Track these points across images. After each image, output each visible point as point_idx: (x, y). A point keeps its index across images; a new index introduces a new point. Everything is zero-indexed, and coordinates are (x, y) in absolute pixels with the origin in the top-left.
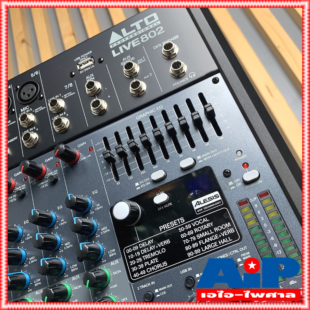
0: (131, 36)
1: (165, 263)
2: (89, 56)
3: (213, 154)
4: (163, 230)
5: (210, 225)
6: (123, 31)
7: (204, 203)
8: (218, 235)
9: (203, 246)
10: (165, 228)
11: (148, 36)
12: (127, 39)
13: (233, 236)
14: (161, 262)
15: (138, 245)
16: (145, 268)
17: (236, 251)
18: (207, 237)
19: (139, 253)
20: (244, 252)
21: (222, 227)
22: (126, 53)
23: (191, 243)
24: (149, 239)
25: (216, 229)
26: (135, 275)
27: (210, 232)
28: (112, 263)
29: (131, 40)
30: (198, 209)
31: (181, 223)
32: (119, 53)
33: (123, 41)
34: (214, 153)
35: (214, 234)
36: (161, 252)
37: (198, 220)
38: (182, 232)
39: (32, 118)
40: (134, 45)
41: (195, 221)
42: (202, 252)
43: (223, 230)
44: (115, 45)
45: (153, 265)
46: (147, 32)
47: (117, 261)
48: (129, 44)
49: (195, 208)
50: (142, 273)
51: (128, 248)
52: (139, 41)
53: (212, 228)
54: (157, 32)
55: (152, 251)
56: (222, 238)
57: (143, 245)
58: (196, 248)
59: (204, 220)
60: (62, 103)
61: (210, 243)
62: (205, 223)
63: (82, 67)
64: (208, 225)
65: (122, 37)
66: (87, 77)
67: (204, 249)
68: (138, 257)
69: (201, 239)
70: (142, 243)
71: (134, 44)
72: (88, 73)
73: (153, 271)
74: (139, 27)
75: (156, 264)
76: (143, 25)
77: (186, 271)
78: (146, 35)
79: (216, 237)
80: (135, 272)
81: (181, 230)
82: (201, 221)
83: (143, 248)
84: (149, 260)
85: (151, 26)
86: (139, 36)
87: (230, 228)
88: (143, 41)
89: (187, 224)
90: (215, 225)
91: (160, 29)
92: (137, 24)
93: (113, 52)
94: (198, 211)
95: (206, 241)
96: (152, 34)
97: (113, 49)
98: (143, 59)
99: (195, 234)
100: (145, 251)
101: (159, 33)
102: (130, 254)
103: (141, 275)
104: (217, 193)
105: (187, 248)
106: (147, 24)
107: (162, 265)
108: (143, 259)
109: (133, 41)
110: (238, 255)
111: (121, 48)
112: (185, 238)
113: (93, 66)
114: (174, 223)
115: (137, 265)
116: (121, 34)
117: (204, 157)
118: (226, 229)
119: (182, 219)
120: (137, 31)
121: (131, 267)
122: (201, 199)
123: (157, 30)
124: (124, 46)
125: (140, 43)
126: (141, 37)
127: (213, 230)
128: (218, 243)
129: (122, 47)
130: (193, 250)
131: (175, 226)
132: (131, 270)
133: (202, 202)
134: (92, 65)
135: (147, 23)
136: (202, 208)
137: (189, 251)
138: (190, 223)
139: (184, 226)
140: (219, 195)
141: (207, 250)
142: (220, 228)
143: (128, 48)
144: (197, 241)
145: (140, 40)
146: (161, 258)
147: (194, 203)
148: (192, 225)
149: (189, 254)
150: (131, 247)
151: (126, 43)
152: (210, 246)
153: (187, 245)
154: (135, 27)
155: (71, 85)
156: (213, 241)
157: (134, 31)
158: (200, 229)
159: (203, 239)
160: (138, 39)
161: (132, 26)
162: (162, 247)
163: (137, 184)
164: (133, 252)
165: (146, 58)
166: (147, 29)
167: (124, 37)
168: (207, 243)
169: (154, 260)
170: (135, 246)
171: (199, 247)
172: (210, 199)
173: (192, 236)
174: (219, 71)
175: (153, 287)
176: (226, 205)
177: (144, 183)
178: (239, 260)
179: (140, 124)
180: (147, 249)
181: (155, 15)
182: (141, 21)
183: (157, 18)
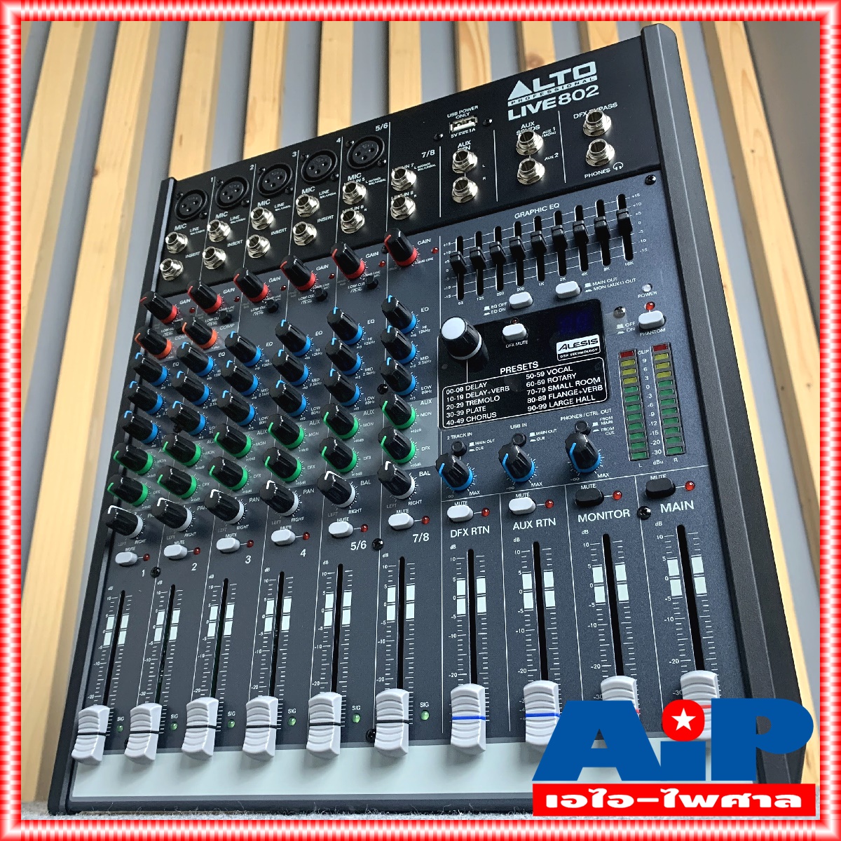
0: (545, 93)
1: (494, 414)
2: (471, 113)
3: (609, 284)
4: (504, 373)
5: (572, 376)
6: (536, 82)
7: (574, 347)
8: (578, 391)
9: (552, 401)
10: (508, 371)
11: (571, 97)
12: (538, 95)
13: (599, 395)
14: (488, 411)
15: (464, 386)
16: (465, 416)
17: (595, 413)
18: (561, 390)
19: (462, 397)
20: (605, 415)
21: (587, 382)
22: (529, 118)
23: (536, 396)
24: (482, 382)
25: (578, 383)
26: (448, 423)
27: (568, 385)
28: (422, 402)
29: (542, 99)
30: (562, 354)
31: (533, 369)
32: (519, 116)
33: (532, 98)
34: (611, 283)
35: (573, 389)
36: (493, 399)
37: (557, 368)
38: (531, 380)
40: (545, 108)
41: (552, 369)
42: (548, 408)
43: (587, 386)
44: (517, 102)
45: (477, 414)
46: (571, 91)
47: (429, 401)
48: (539, 104)
49: (558, 353)
50: (458, 421)
51: (450, 388)
52: (554, 102)
53: (573, 381)
54: (587, 93)
55: (481, 397)
56: (582, 395)
57: (471, 387)
58: (542, 402)
59: (566, 369)
60: (411, 177)
61: (564, 398)
62: (566, 373)
64: (570, 376)
65: (531, 92)
67: (552, 405)
68: (460, 401)
69: (552, 392)
70: (470, 384)
71: (546, 105)
72: (462, 138)
73: (474, 421)
74: (561, 80)
75: (482, 413)
77: (518, 426)
78: (568, 95)
79: (575, 393)
80: (450, 419)
81: (529, 377)
82: (561, 370)
83: (470, 392)
84: (473, 407)
85: (581, 82)
86: (557, 95)
87: (598, 384)
88: (560, 103)
89: (540, 371)
90: (578, 378)
91: (593, 88)
92: (560, 76)
93: (511, 112)
94: (561, 357)
95: (559, 395)
96: (579, 95)
97: (511, 108)
98: (552, 131)
99: (546, 385)
100: (471, 395)
102: (450, 395)
103: (458, 424)
105: (530, 400)
106: (575, 78)
107: (489, 416)
108: (465, 404)
109: (545, 101)
110: (596, 418)
111: (524, 108)
112: (531, 388)
113: (474, 130)
114: (522, 367)
115: (455, 410)
116: (531, 87)
117: (596, 286)
118: (593, 385)
119: (536, 364)
120: (557, 85)
121: (446, 411)
122: (571, 342)
123: (587, 89)
124: (530, 107)
125: (555, 105)
126: (560, 97)
127: (573, 384)
128: (574, 401)
129: (527, 108)
130: (537, 403)
131: (523, 371)
132: (445, 415)
133: (571, 346)
135: (576, 75)
136: (569, 353)
137: (532, 404)
138: (545, 370)
139: (535, 373)
140: (598, 340)
141: (556, 407)
142: (583, 382)
143: (534, 111)
144: (547, 393)
145: (557, 100)
146: (490, 408)
147: (559, 345)
148: (546, 374)
149: (531, 408)
150: (455, 388)
151: (534, 103)
152: (561, 402)
153: (531, 396)
154: (555, 80)
155: (432, 152)
156: (568, 397)
157: (553, 85)
158: (555, 379)
159: (556, 392)
160: (554, 98)
161: (551, 76)
162: (496, 394)
163: (487, 308)
164: (455, 395)
165: (557, 130)
166: (573, 85)
167: (534, 93)
168: (560, 399)
169: (480, 408)
170: (459, 387)
171: (547, 402)
172: (584, 343)
173: (541, 386)
174: (660, 168)
175: (469, 440)
176: (603, 354)
177: (498, 309)
178: (595, 424)
179: (518, 225)
180: (475, 393)
181: (592, 65)
182: (569, 70)
183: (593, 70)
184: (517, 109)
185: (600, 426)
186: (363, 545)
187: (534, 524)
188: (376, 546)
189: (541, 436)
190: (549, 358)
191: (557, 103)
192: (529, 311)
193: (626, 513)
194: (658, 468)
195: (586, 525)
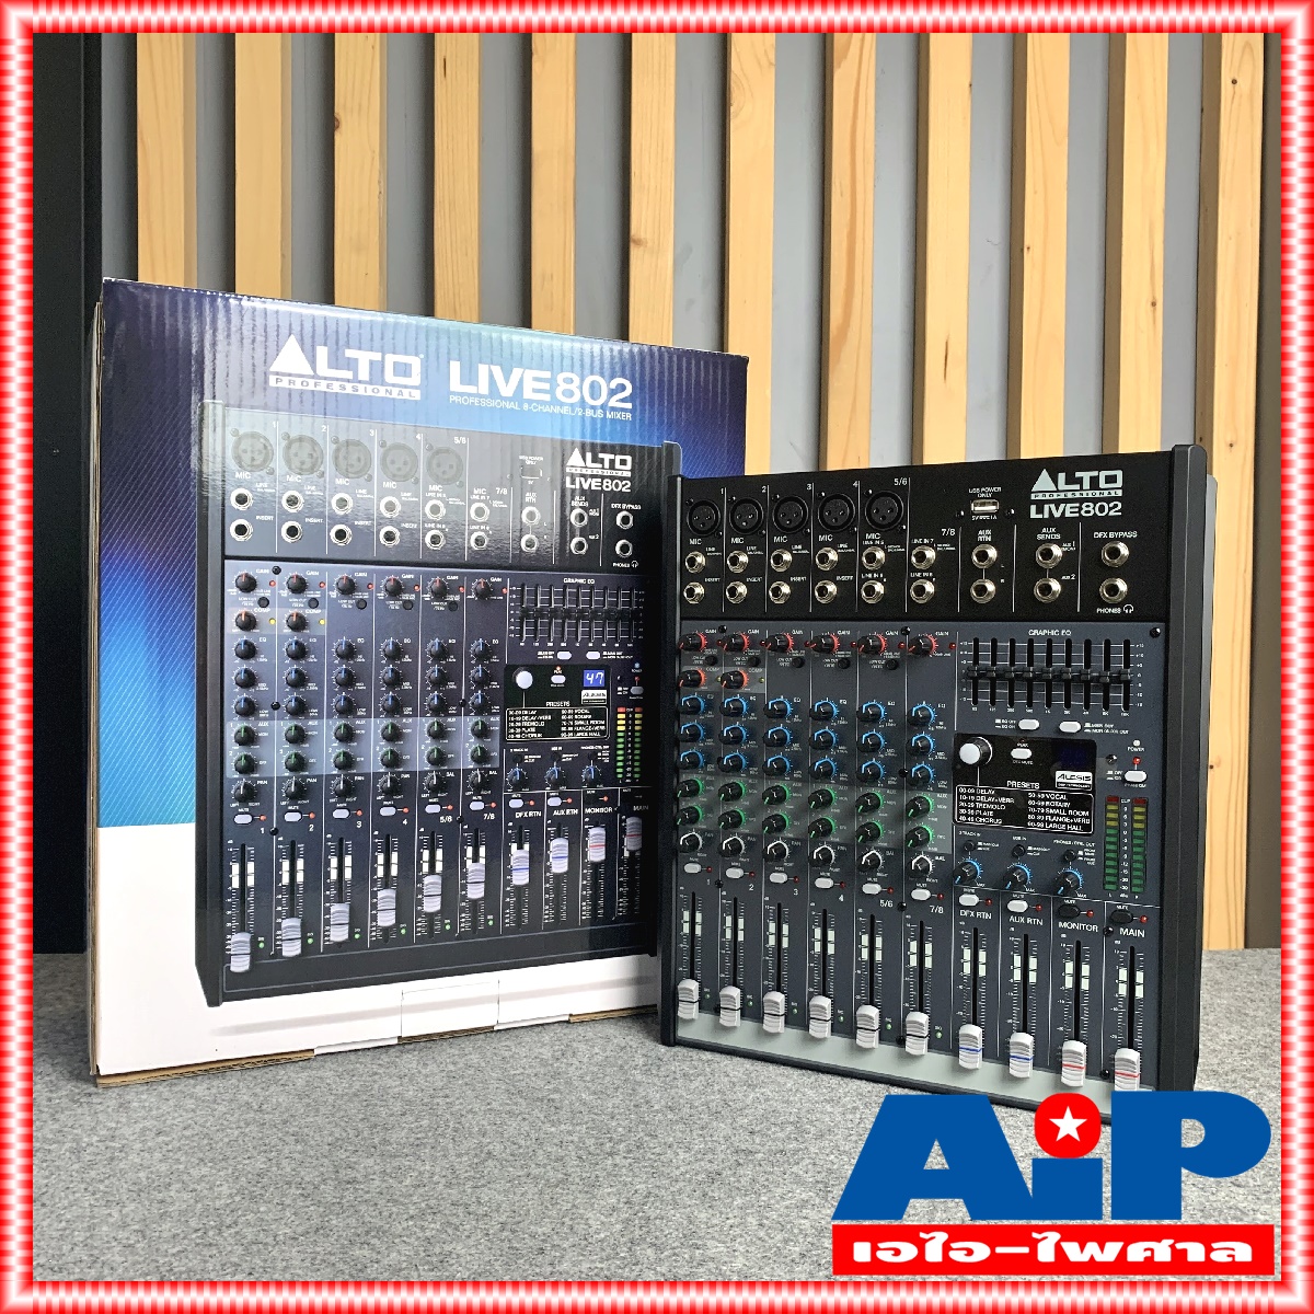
0: (1070, 495)
1: (999, 821)
2: (995, 495)
3: (1106, 729)
4: (1010, 786)
5: (1066, 805)
6: (1062, 477)
7: (1071, 779)
8: (1070, 819)
9: (1049, 823)
10: (1014, 786)
11: (1094, 508)
12: (1062, 496)
13: (1086, 827)
14: (995, 817)
15: (975, 789)
16: (975, 816)
17: (1081, 843)
18: (1057, 815)
19: (973, 798)
20: (1089, 847)
21: (1078, 813)
22: (1051, 521)
23: (1036, 814)
24: (990, 789)
25: (1071, 812)
26: (961, 818)
27: (1062, 812)
28: (939, 795)
29: (1066, 501)
30: (1060, 783)
31: (1034, 789)
32: (1041, 516)
33: (1055, 496)
34: (1108, 729)
35: (1066, 816)
36: (999, 807)
37: (1055, 794)
38: (1032, 799)
39: (880, 555)
40: (1068, 515)
41: (1051, 793)
42: (1044, 827)
43: (1078, 817)
44: (1040, 497)
45: (985, 817)
46: (1095, 501)
47: (945, 795)
48: (1062, 506)
49: (1057, 780)
50: (969, 819)
51: (962, 787)
52: (1077, 510)
53: (1067, 810)
54: (1110, 509)
55: (989, 803)
56: (1074, 824)
57: (981, 792)
58: (1040, 821)
59: (1062, 797)
60: (930, 554)
61: (1058, 823)
62: (1062, 801)
63: (977, 508)
64: (1064, 804)
65: (1055, 489)
66: (980, 532)
67: (1048, 825)
68: (971, 801)
69: (1049, 814)
70: (980, 788)
71: (1069, 511)
72: (984, 525)
73: (982, 823)
74: (1086, 485)
75: (990, 817)
76: (1094, 483)
77: (1019, 838)
78: (1092, 505)
79: (1067, 820)
80: (962, 815)
81: (1031, 795)
82: (1058, 797)
83: (981, 795)
84: (982, 810)
85: (1106, 493)
86: (1082, 501)
87: (1086, 817)
88: (1083, 512)
89: (1041, 793)
90: (1071, 808)
91: (1116, 506)
92: (1086, 477)
93: (1033, 508)
95: (1054, 819)
96: (1102, 509)
97: (1035, 502)
98: (1072, 546)
99: (1045, 807)
100: (981, 799)
101: (1112, 513)
102: (963, 794)
103: (968, 821)
104: (1090, 774)
105: (1030, 817)
106: (1101, 486)
107: (995, 821)
108: (976, 805)
109: (1069, 505)
110: (1082, 848)
111: (1046, 507)
112: (1032, 806)
113: (995, 517)
114: (1026, 785)
115: (967, 808)
116: (1055, 481)
117: (1094, 728)
118: (1082, 817)
120: (1081, 489)
121: (959, 807)
122: (1068, 774)
123: (1111, 505)
124: (1053, 506)
125: (1077, 515)
126: (1084, 506)
127: (1067, 812)
128: (1066, 827)
130: (1036, 821)
131: (1026, 788)
132: (958, 811)
133: (1068, 777)
134: (993, 514)
135: (1102, 483)
136: (1066, 783)
137: (1031, 821)
138: (1044, 793)
139: (1036, 793)
140: (1091, 778)
141: (1051, 828)
142: (1075, 813)
143: (1057, 515)
144: (1044, 814)
145: (1081, 509)
146: (997, 814)
147: (1058, 773)
148: (1045, 796)
149: (1030, 824)
150: (967, 788)
151: (1057, 503)
152: (1055, 826)
153: (1031, 813)
154: (1080, 480)
155: (952, 532)
156: (1062, 823)
157: (1077, 487)
158: (1052, 804)
159: (1052, 815)
160: (1078, 505)
161: (1078, 474)
162: (1002, 803)
163: (998, 721)
164: (967, 794)
165: (1077, 547)
166: (1097, 494)
167: (1058, 491)
168: (1055, 822)
169: (988, 812)
170: (971, 788)
171: (1044, 821)
172: (1079, 778)
173: (1041, 807)
174: (1165, 619)
175: (977, 840)
176: (1093, 792)
177: (1008, 724)
178: (1081, 853)
179: (1031, 642)
180: (985, 797)
181: (1119, 474)
182: (1095, 473)
183: (1119, 483)
184: (1040, 505)
185: (1084, 856)
186: (890, 904)
187: (1026, 920)
188: (901, 908)
189: (1037, 851)
190: (1049, 783)
191: (1079, 512)
192: (1035, 735)
193: (1094, 928)
194: (1124, 901)
195: (1064, 930)
